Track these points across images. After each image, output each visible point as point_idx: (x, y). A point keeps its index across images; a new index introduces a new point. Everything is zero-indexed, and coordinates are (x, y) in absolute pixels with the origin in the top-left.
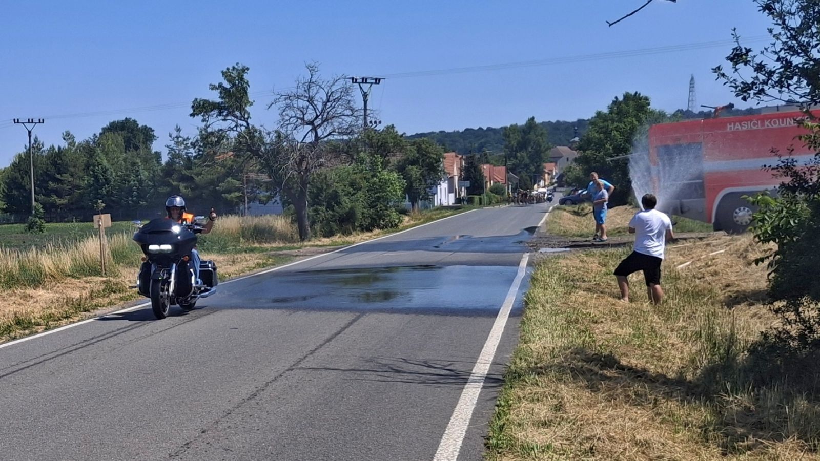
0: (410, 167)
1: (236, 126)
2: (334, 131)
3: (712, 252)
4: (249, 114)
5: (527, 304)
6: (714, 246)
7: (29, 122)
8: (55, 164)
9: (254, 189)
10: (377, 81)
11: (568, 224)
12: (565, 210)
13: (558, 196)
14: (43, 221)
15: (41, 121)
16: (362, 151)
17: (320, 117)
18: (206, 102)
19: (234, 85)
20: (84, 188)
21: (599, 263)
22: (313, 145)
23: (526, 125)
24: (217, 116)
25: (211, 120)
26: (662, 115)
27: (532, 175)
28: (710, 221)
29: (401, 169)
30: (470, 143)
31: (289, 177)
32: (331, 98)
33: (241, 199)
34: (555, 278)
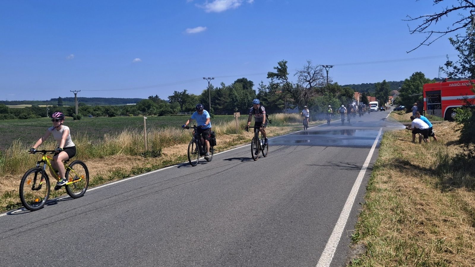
0: (343, 97)
1: (283, 82)
2: (317, 84)
3: (443, 127)
4: (287, 78)
5: (381, 144)
6: (444, 126)
7: (209, 79)
8: (218, 94)
9: (289, 104)
10: (332, 67)
11: (396, 118)
12: (395, 113)
13: (393, 108)
14: (213, 114)
15: (213, 79)
16: (326, 91)
17: (312, 79)
18: (272, 73)
19: (282, 67)
20: (228, 103)
21: (406, 131)
22: (309, 89)
23: (382, 83)
24: (276, 78)
25: (274, 80)
26: (428, 80)
27: (384, 100)
28: (443, 117)
29: (339, 97)
30: (363, 88)
31: (301, 100)
32: (316, 73)
33: (284, 107)
34: (391, 136)
